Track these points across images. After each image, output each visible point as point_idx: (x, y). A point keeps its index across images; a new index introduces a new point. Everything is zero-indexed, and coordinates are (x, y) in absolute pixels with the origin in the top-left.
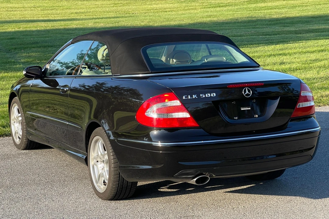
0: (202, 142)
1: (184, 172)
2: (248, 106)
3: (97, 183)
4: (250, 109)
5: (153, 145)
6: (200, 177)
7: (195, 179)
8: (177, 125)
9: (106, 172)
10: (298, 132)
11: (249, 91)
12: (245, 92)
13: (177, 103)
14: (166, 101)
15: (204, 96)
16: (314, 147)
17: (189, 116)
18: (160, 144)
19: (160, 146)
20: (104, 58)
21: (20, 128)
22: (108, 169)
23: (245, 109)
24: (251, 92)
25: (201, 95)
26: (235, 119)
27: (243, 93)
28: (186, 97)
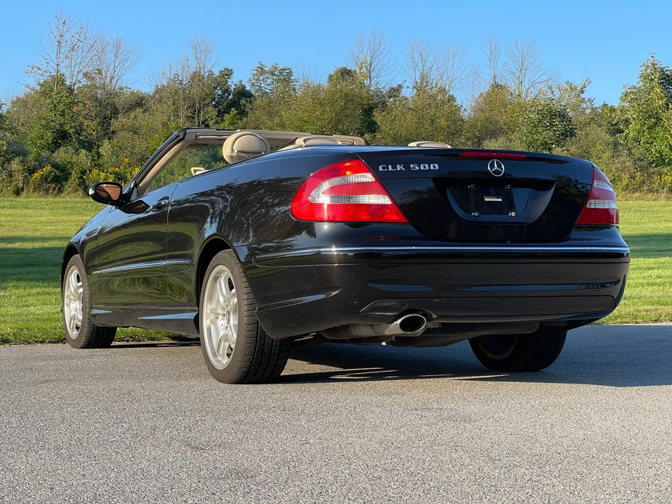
0: (414, 248)
1: (379, 305)
2: (497, 196)
3: (215, 355)
4: (501, 200)
5: (322, 253)
6: (408, 316)
7: (399, 321)
8: (365, 217)
9: (232, 328)
10: (590, 248)
11: (499, 166)
12: (492, 166)
13: (368, 177)
14: (348, 173)
15: (417, 168)
16: (619, 281)
17: (390, 203)
18: (334, 250)
19: (335, 253)
20: (235, 154)
21: (79, 309)
22: (237, 322)
23: (491, 200)
24: (503, 167)
25: (412, 166)
26: (474, 216)
27: (489, 168)
28: (383, 168)
